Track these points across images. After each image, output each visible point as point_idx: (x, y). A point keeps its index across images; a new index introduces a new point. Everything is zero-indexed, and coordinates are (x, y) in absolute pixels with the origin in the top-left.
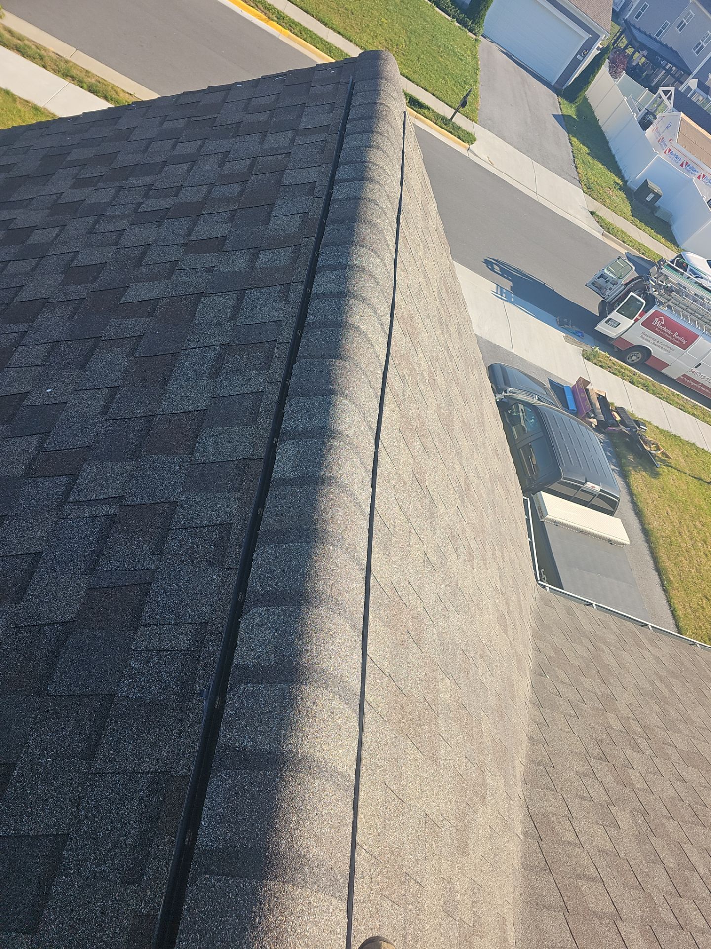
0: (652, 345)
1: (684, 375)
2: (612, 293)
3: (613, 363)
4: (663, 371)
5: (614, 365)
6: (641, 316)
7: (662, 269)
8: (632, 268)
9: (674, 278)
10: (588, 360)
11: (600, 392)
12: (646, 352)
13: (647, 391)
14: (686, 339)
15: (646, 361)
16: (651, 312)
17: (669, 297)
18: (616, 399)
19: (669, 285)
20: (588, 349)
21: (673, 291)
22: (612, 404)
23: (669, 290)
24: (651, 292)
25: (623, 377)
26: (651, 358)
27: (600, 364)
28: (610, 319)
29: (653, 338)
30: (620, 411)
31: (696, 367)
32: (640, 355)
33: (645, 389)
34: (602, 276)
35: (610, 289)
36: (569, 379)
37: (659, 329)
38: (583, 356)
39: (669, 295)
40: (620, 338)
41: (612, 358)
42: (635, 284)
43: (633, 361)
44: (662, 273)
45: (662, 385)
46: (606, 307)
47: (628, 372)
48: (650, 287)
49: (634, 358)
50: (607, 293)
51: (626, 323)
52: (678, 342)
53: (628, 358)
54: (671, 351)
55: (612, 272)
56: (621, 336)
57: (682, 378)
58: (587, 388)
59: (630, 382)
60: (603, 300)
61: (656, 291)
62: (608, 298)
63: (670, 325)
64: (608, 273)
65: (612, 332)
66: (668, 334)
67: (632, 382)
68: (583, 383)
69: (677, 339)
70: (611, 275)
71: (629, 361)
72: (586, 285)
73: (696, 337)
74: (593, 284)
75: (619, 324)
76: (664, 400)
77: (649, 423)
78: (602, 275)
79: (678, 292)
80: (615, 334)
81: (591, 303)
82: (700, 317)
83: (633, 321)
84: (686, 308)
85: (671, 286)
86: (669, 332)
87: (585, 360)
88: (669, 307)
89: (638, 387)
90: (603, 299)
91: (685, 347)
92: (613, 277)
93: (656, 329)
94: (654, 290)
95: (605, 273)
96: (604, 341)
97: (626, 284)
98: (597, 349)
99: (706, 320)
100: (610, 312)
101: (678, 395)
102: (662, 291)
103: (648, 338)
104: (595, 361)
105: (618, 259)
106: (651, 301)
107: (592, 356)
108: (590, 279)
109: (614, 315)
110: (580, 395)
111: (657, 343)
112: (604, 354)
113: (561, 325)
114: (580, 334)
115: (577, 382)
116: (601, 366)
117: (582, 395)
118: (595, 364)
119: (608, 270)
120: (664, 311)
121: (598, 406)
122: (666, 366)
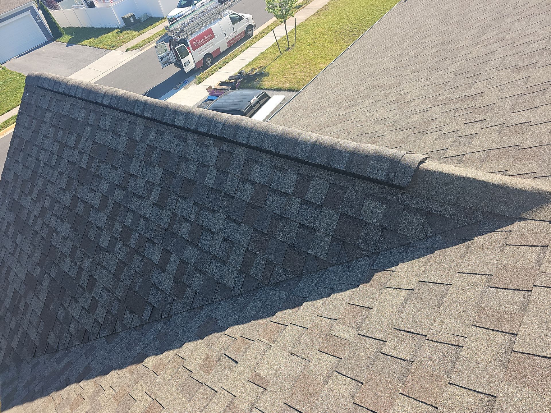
0: (206, 51)
1: (227, 43)
2: (173, 58)
3: (207, 72)
4: (221, 52)
5: (208, 72)
6: (189, 49)
7: (170, 29)
8: (163, 43)
9: (177, 26)
10: (200, 83)
11: (218, 83)
12: (208, 55)
13: (227, 63)
14: (210, 35)
15: (213, 57)
16: (189, 43)
17: (185, 32)
18: (225, 78)
19: (180, 30)
20: (195, 81)
21: (183, 29)
22: (226, 80)
23: (182, 31)
24: (179, 39)
25: (216, 71)
26: (212, 54)
27: (205, 78)
28: (184, 64)
29: (203, 49)
30: (231, 78)
31: (226, 36)
32: (209, 58)
33: (226, 63)
34: (162, 59)
35: (170, 58)
36: (206, 94)
37: (199, 44)
38: (197, 84)
39: (184, 32)
40: (196, 64)
41: (204, 72)
42: (172, 45)
43: (210, 63)
44: (172, 30)
45: (228, 54)
46: (178, 64)
47: (215, 68)
48: (177, 38)
49: (209, 62)
50: (171, 60)
51: (189, 57)
52: (209, 38)
53: (208, 65)
54: (213, 44)
55: (161, 53)
56: (196, 63)
57: (228, 44)
58: (213, 88)
59: (220, 69)
60: (174, 64)
61: (180, 37)
62: (174, 61)
63: (199, 38)
64: (161, 55)
65: (192, 66)
66: (204, 41)
67: (220, 68)
68: (210, 89)
69: (208, 38)
70: (163, 54)
71: (210, 65)
72: (163, 68)
73: (210, 29)
74: (164, 64)
75: (189, 61)
76: (235, 57)
77: (242, 68)
78: (161, 58)
79: (185, 27)
80: (193, 65)
81: (173, 70)
82: (201, 23)
83: (190, 54)
84: (194, 27)
85: (181, 29)
86: (203, 40)
87: (200, 84)
88: (191, 34)
89: (224, 66)
90: (173, 63)
91: (213, 36)
92: (164, 53)
93: (199, 45)
94: (179, 37)
95: (161, 57)
96: (194, 72)
97: (171, 49)
98: (197, 77)
99: (204, 21)
100: (181, 62)
101: (236, 50)
102: (181, 34)
103: (202, 51)
104: (202, 80)
105: (156, 47)
106: (184, 41)
107: (199, 80)
108: (160, 64)
109: (183, 61)
110: (215, 93)
111: (206, 48)
112: (201, 74)
113: (178, 88)
114: (186, 82)
115: (208, 91)
116: (206, 78)
117: (215, 92)
118: (204, 80)
119: (160, 54)
120: (192, 38)
121: (223, 87)
122: (219, 49)
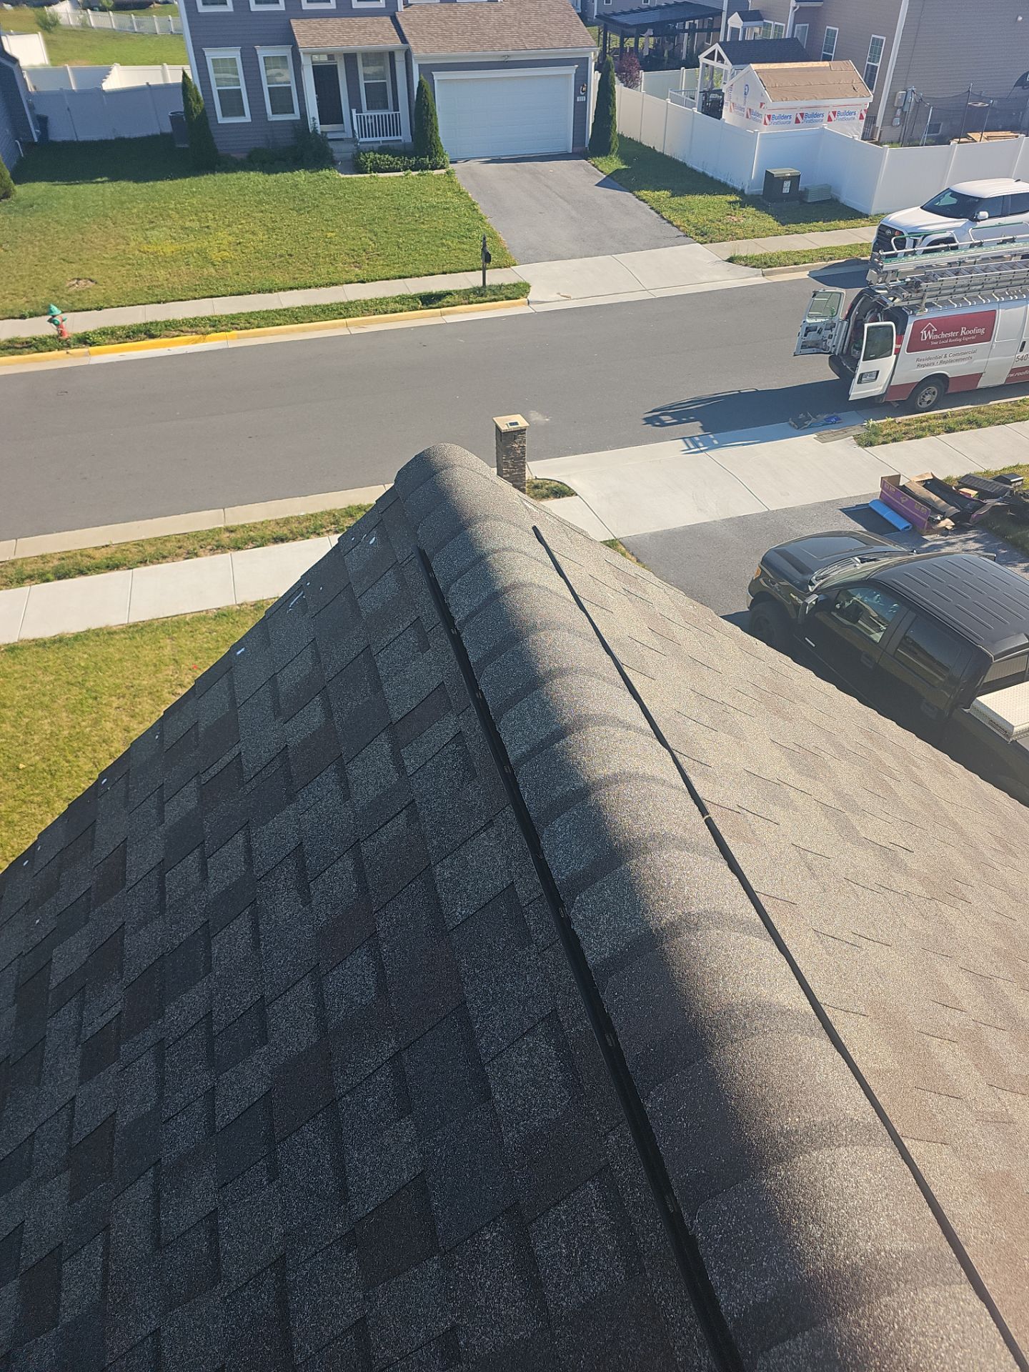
0: (939, 366)
1: (1013, 371)
2: (837, 340)
3: (906, 425)
4: (979, 386)
5: (909, 425)
6: (899, 342)
7: (882, 267)
8: (840, 294)
9: (906, 264)
10: (871, 445)
11: (921, 476)
12: (940, 380)
13: (979, 426)
14: (982, 327)
15: (946, 389)
16: (910, 327)
17: (920, 295)
18: (949, 471)
19: (908, 280)
20: (858, 430)
21: (919, 283)
22: (949, 479)
23: (914, 286)
24: (890, 305)
25: (933, 433)
26: (950, 380)
27: (890, 438)
28: (862, 375)
29: (936, 358)
30: (967, 481)
31: (1021, 351)
32: (933, 389)
33: (974, 426)
34: (808, 330)
35: (830, 337)
36: (868, 488)
37: (935, 340)
38: (860, 445)
39: (918, 292)
40: (891, 389)
41: (899, 419)
42: (859, 308)
43: (929, 402)
44: (886, 272)
45: (991, 403)
46: (844, 364)
47: (934, 422)
48: (886, 300)
49: (928, 398)
50: (830, 345)
51: (885, 365)
52: (973, 338)
53: (920, 404)
54: (971, 355)
55: (817, 317)
56: (892, 384)
57: (1012, 375)
58: (901, 484)
59: (947, 432)
60: (830, 357)
61: (895, 298)
62: (835, 350)
64: (813, 321)
65: (876, 389)
66: (953, 338)
67: (950, 430)
68: (892, 484)
69: (969, 335)
70: (819, 320)
71: (924, 405)
72: (795, 355)
73: (992, 315)
74: (803, 347)
75: (878, 372)
76: (1011, 420)
77: (1017, 466)
78: (807, 328)
79: (926, 279)
80: (881, 388)
81: (819, 370)
82: (979, 287)
83: (894, 356)
84: (952, 290)
85: (912, 278)
86: (952, 334)
87: (867, 448)
88: (929, 305)
89: (962, 430)
90: (829, 355)
91: (987, 337)
92: (823, 320)
93: (933, 343)
94: (892, 299)
95: (810, 324)
96: (872, 406)
97: (848, 317)
98: (872, 422)
99: (991, 286)
100: (855, 367)
101: (1023, 401)
102: (906, 294)
103: (929, 362)
104: (881, 439)
105: (814, 296)
106: (899, 316)
107: (873, 436)
108: (796, 342)
109: (863, 367)
110: (900, 502)
111: (945, 360)
112: (885, 420)
113: (801, 427)
114: (833, 420)
115: (882, 486)
116: (895, 440)
117: (903, 501)
118: (884, 443)
119: (810, 317)
120: (926, 314)
121: (933, 497)
122: (978, 376)
